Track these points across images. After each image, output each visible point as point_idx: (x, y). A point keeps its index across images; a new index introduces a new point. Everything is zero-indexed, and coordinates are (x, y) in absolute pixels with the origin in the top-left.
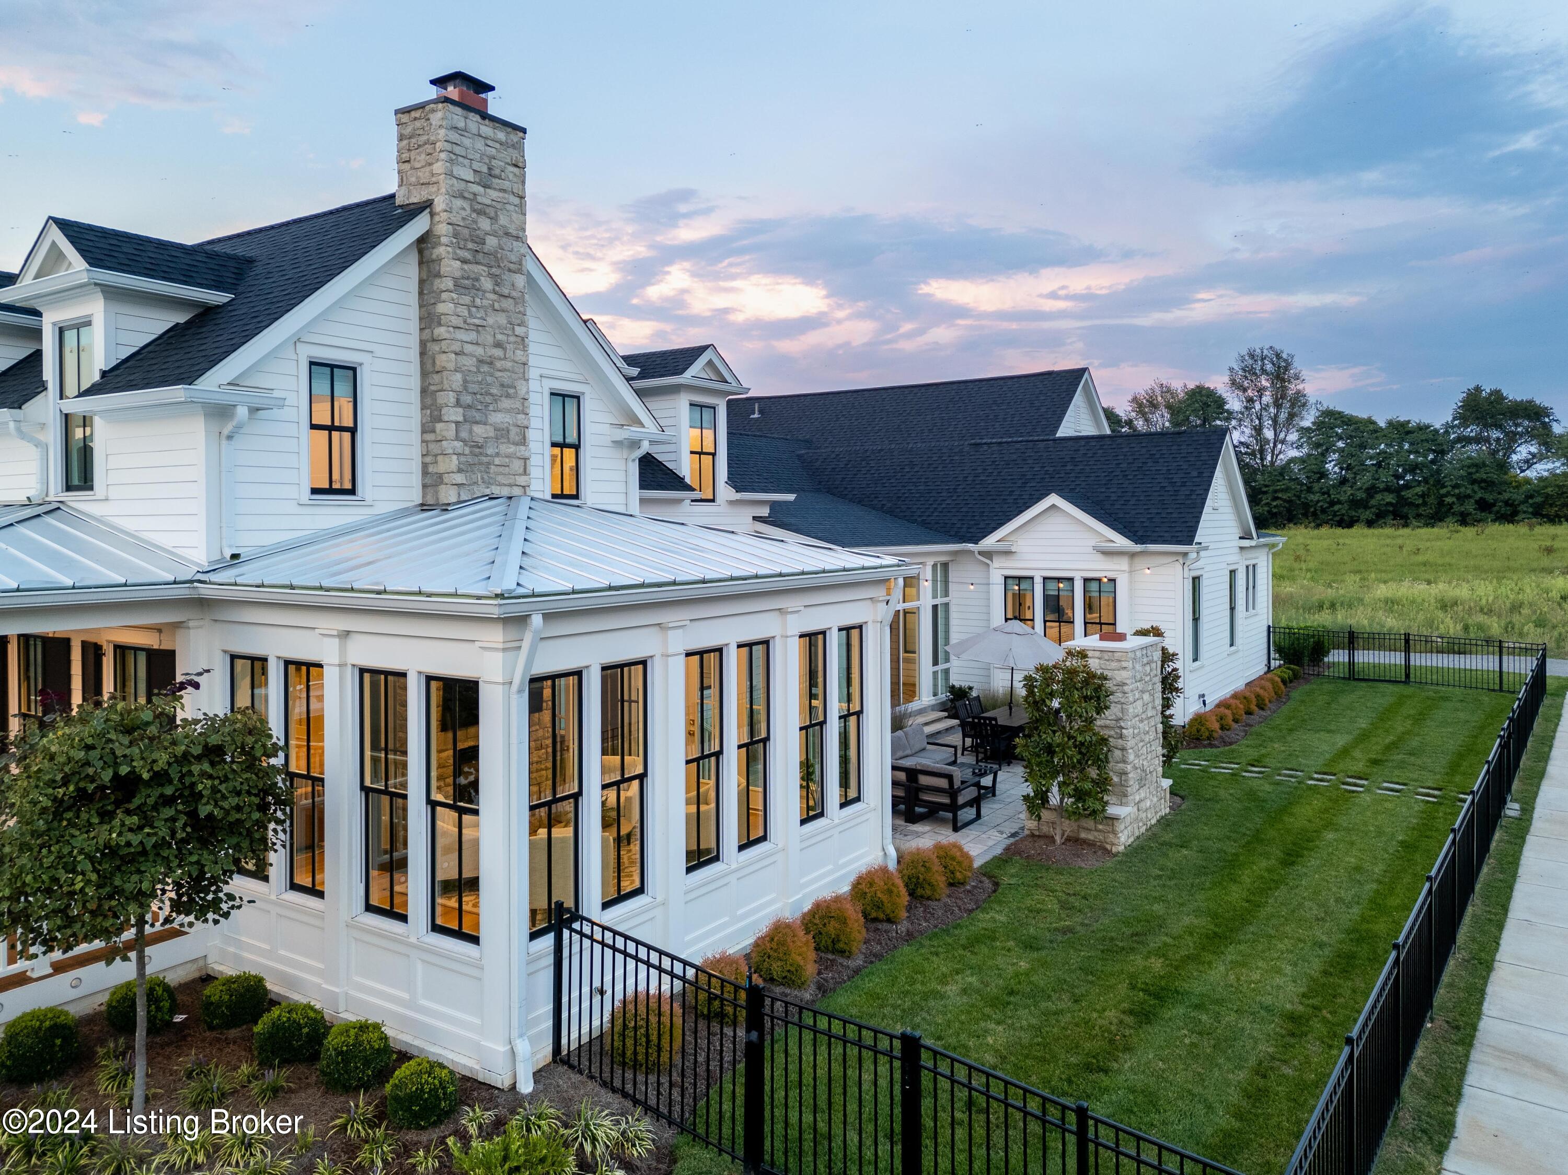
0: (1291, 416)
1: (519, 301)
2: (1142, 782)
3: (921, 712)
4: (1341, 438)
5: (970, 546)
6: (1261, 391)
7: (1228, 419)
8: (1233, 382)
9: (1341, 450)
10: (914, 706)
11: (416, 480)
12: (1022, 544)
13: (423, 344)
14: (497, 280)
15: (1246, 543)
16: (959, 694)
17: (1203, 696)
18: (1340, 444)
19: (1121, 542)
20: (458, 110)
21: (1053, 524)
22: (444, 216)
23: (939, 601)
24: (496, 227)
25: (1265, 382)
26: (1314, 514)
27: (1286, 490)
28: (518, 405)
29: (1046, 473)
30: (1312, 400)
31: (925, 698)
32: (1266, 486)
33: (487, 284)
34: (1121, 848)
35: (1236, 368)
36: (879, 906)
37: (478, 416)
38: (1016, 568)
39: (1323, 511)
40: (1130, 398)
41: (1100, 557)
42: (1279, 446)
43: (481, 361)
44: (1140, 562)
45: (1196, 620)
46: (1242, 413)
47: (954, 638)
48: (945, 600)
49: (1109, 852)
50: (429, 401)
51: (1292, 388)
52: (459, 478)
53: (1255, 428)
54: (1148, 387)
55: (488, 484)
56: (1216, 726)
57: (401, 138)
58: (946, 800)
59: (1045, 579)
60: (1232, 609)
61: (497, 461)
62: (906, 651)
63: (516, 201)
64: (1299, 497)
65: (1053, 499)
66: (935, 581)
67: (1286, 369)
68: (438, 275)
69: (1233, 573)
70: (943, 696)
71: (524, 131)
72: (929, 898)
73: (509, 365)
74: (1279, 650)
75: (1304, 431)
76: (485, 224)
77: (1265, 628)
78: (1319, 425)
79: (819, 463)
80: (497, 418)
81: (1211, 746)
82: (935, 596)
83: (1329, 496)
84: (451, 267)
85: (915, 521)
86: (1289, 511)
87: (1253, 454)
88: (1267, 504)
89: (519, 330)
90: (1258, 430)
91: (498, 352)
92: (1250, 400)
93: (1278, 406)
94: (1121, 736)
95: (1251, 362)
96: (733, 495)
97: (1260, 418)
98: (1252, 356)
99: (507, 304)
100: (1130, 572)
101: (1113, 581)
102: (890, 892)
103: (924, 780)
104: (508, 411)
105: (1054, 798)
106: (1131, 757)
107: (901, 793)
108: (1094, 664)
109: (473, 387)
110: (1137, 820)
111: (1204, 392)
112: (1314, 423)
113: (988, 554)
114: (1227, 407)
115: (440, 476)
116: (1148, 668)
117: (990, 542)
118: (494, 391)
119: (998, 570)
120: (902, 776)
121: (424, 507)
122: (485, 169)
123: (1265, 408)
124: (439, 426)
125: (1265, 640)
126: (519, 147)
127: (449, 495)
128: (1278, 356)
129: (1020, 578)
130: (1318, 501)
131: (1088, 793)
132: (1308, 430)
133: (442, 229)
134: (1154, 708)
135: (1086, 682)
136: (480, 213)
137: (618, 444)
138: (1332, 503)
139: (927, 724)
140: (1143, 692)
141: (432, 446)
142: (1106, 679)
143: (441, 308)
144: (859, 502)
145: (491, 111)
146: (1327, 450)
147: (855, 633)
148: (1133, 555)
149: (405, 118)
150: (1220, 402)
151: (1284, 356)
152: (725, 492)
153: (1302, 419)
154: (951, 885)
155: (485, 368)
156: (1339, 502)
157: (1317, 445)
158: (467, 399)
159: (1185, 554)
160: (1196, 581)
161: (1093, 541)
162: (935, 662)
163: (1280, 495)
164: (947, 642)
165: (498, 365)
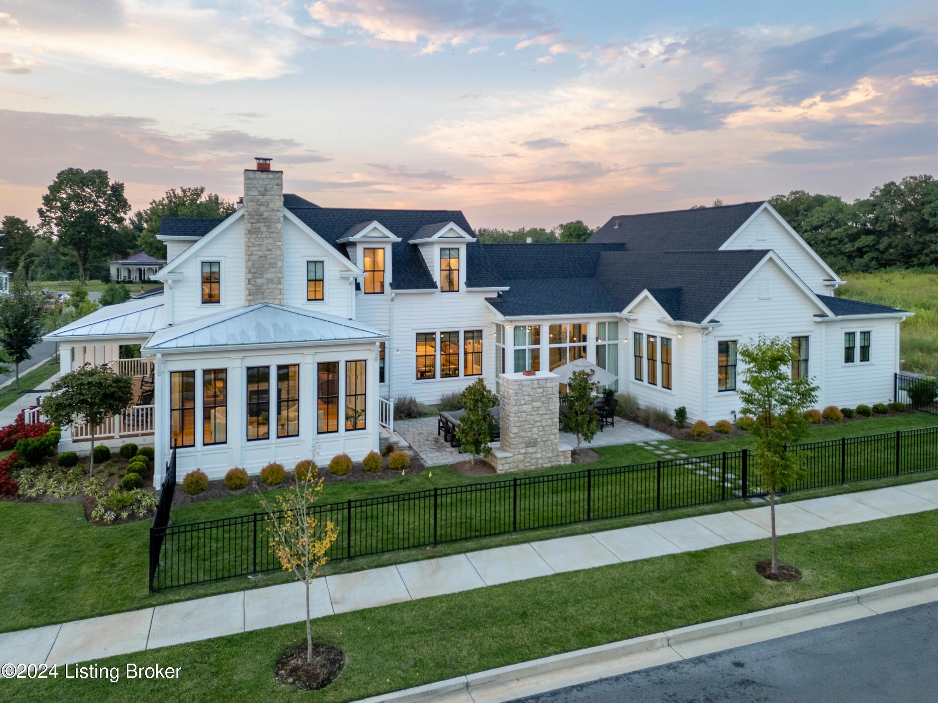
5: (618, 314)
12: (639, 316)
14: (269, 227)
17: (735, 412)
19: (669, 318)
20: (264, 172)
21: (650, 306)
24: (268, 209)
28: (278, 270)
34: (501, 472)
37: (259, 276)
43: (261, 257)
48: (615, 342)
59: (648, 335)
61: (267, 291)
65: (646, 292)
66: (599, 333)
71: (282, 172)
73: (273, 256)
76: (263, 209)
80: (268, 276)
89: (278, 244)
91: (269, 252)
99: (273, 235)
104: (273, 273)
109: (256, 266)
110: (522, 461)
113: (627, 320)
118: (266, 266)
122: (263, 190)
134: (549, 410)
136: (260, 205)
137: (343, 278)
145: (272, 169)
155: (263, 259)
158: (254, 270)
165: (268, 257)
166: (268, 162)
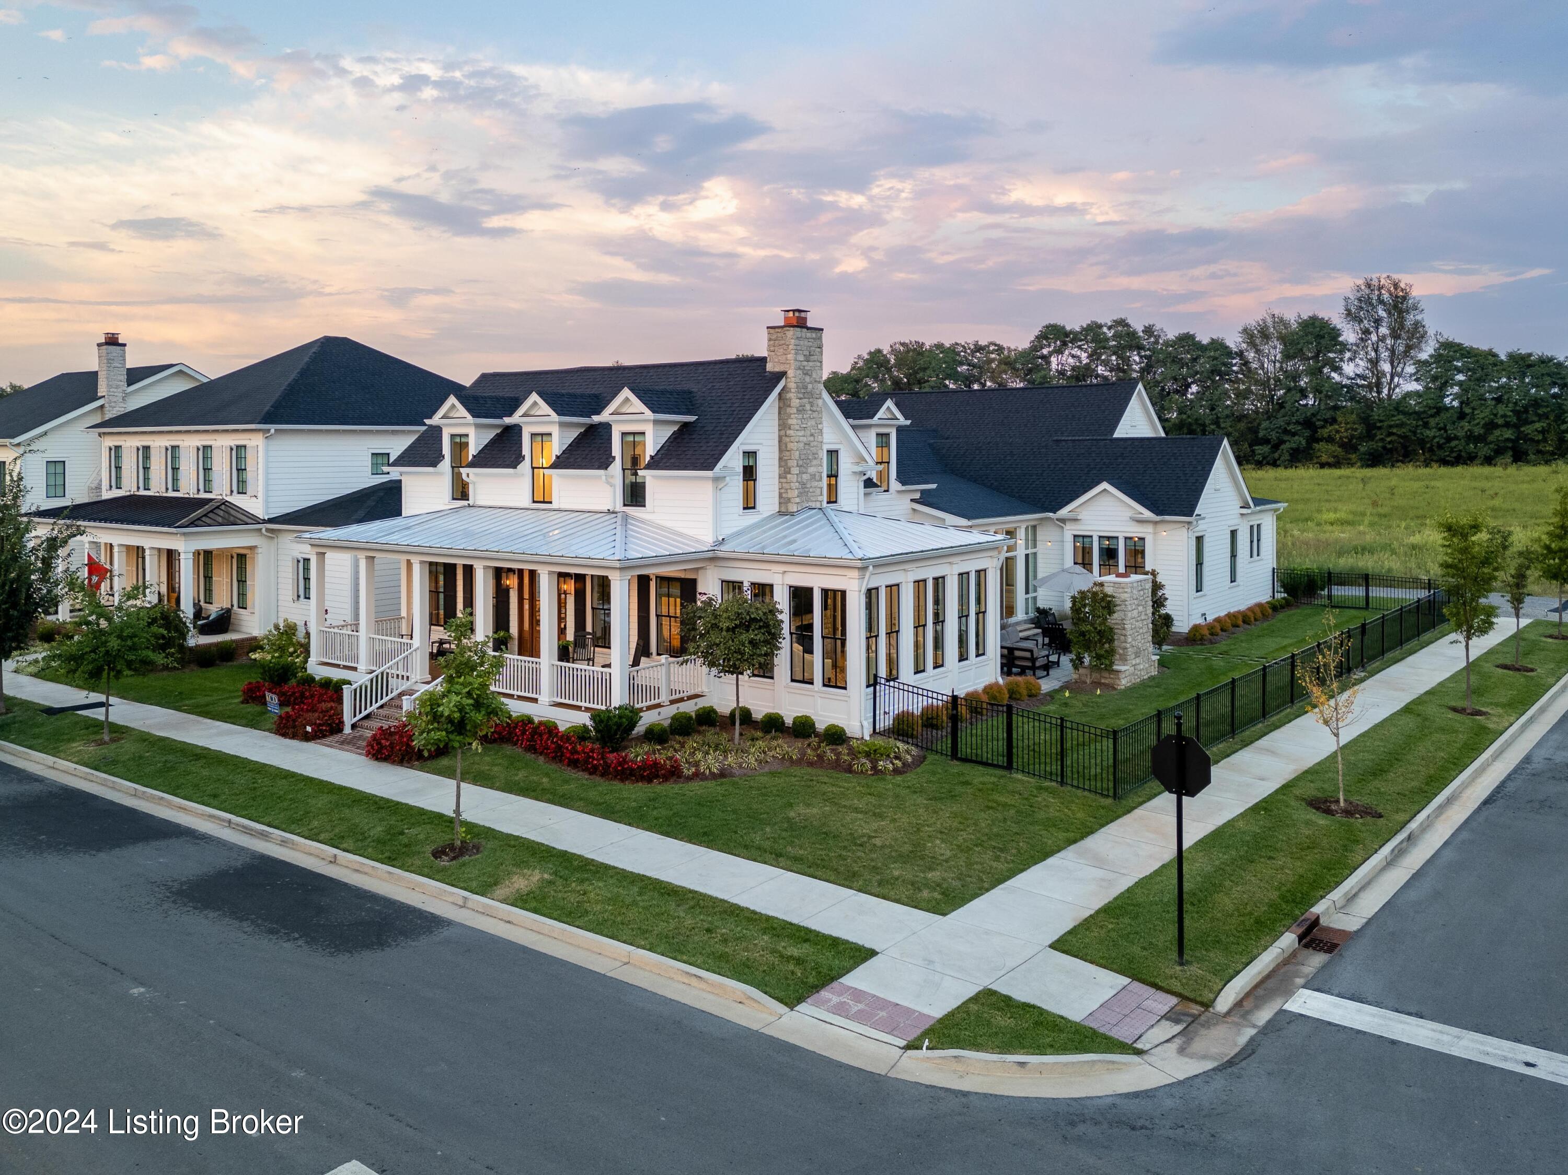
0: (1409, 348)
1: (820, 412)
2: (1137, 655)
3: (1018, 623)
4: (1459, 371)
5: (1051, 514)
6: (1378, 322)
7: (1341, 352)
8: (1349, 313)
9: (1460, 384)
10: (1012, 620)
11: (777, 500)
12: (1084, 515)
13: (780, 438)
14: (812, 404)
15: (1244, 511)
16: (1043, 613)
17: (1205, 614)
18: (1460, 377)
19: (1147, 514)
20: (799, 329)
21: (1105, 501)
22: (793, 379)
23: (1030, 551)
24: (811, 379)
25: (1382, 313)
26: (1431, 450)
27: (1402, 425)
29: (1104, 463)
30: (1431, 332)
31: (1020, 615)
32: (1381, 421)
33: (808, 407)
34: (1123, 687)
35: (1351, 297)
36: (995, 698)
37: (804, 470)
38: (1081, 529)
39: (1440, 446)
40: (1240, 329)
41: (1135, 523)
42: (1396, 379)
43: (806, 444)
44: (1160, 527)
45: (1199, 564)
46: (1358, 346)
47: (1040, 575)
48: (1034, 550)
49: (1116, 689)
50: (783, 464)
51: (1410, 319)
52: (797, 500)
53: (1370, 361)
54: (1259, 318)
55: (808, 501)
56: (1206, 632)
57: (770, 340)
58: (1029, 664)
59: (1100, 537)
60: (1233, 556)
61: (811, 490)
62: (1007, 585)
63: (819, 364)
64: (1415, 433)
65: (1105, 485)
66: (1027, 540)
67: (1404, 298)
68: (789, 406)
69: (1233, 533)
70: (1032, 615)
71: (822, 330)
72: (1018, 700)
73: (815, 443)
74: (1283, 586)
75: (1421, 364)
76: (807, 379)
77: (1271, 570)
78: (1438, 358)
79: (944, 451)
80: (811, 470)
81: (1202, 644)
82: (1027, 548)
83: (1446, 431)
84: (795, 402)
85: (1014, 496)
86: (1405, 447)
87: (1369, 387)
88: (1382, 440)
89: (820, 426)
90: (1374, 363)
91: (812, 438)
92: (1367, 332)
93: (1395, 336)
94: (1124, 629)
95: (1367, 291)
96: (899, 487)
97: (1376, 351)
98: (1369, 286)
99: (815, 415)
100: (1155, 533)
101: (1142, 539)
102: (1000, 692)
103: (1017, 653)
104: (815, 466)
105: (1087, 660)
106: (1130, 640)
107: (1005, 661)
108: (1109, 590)
109: (803, 457)
110: (1133, 674)
111: (1317, 324)
112: (1431, 356)
113: (1063, 521)
114: (1340, 339)
115: (789, 499)
116: (1142, 593)
117: (1064, 512)
118: (810, 457)
119: (1070, 531)
120: (1006, 651)
121: (781, 513)
123: (1382, 339)
124: (789, 476)
125: (1271, 578)
126: (820, 338)
127: (793, 508)
128: (1396, 286)
129: (1083, 537)
130: (1434, 437)
131: (1102, 656)
132: (1425, 363)
133: (792, 385)
134: (1146, 615)
135: (1103, 599)
136: (805, 374)
137: (855, 473)
138: (1449, 439)
139: (1021, 631)
140: (1138, 605)
141: (784, 485)
142: (1114, 597)
143: (790, 422)
144: (975, 481)
145: (809, 324)
146: (1446, 382)
147: (982, 573)
148: (1156, 523)
149: (772, 331)
150: (1334, 334)
151: (1402, 285)
152: (895, 485)
153: (1421, 350)
154: (1030, 696)
155: (807, 447)
156: (1456, 438)
157: (1435, 378)
158: (801, 463)
159: (1189, 523)
160: (1199, 540)
161: (1130, 513)
162: (1027, 592)
163: (1395, 431)
164: (1035, 577)
165: (812, 444)
166: (803, 315)
